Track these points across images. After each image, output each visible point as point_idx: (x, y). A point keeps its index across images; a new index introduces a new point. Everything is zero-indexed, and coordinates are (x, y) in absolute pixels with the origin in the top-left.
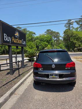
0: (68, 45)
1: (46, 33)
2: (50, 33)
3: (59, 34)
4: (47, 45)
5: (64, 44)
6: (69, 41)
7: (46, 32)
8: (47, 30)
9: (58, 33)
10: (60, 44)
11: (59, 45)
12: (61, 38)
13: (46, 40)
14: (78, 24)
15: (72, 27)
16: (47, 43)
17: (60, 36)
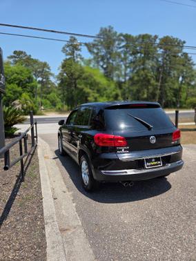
0: (72, 98)
1: (11, 60)
2: (25, 61)
3: (49, 69)
4: (21, 94)
5: (60, 95)
6: (73, 88)
7: (11, 57)
8: (15, 52)
9: (45, 65)
10: (49, 93)
11: (48, 96)
12: (52, 79)
13: (15, 79)
14: (90, 51)
15: (79, 55)
16: (20, 89)
17: (52, 75)
